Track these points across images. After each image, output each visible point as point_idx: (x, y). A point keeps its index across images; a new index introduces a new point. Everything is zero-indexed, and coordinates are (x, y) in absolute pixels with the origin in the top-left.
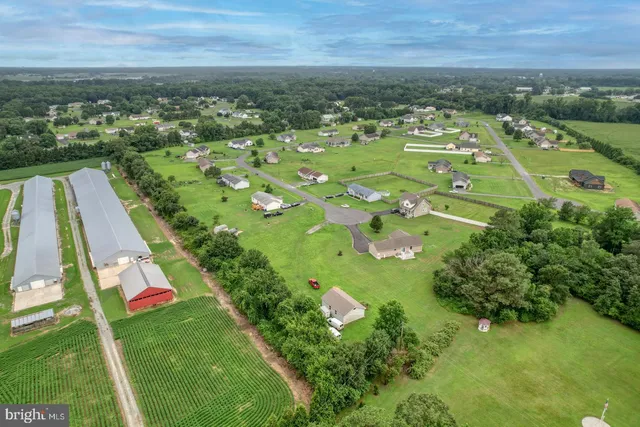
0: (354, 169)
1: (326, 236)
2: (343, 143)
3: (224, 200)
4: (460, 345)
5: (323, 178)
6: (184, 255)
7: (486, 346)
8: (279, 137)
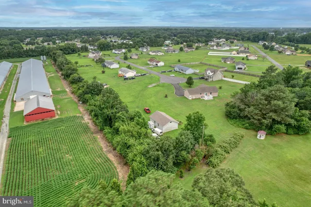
0: (179, 61)
1: (158, 88)
2: (174, 51)
3: (103, 72)
4: (244, 147)
5: (161, 64)
6: (72, 96)
7: (264, 148)
8: (140, 49)
